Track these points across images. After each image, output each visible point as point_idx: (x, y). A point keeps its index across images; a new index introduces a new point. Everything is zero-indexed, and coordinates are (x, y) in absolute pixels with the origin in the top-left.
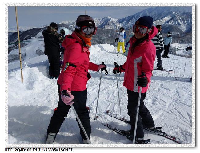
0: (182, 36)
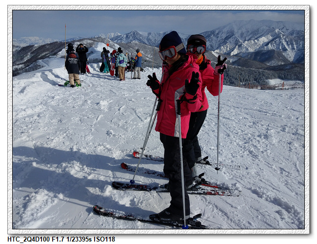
0: (288, 67)
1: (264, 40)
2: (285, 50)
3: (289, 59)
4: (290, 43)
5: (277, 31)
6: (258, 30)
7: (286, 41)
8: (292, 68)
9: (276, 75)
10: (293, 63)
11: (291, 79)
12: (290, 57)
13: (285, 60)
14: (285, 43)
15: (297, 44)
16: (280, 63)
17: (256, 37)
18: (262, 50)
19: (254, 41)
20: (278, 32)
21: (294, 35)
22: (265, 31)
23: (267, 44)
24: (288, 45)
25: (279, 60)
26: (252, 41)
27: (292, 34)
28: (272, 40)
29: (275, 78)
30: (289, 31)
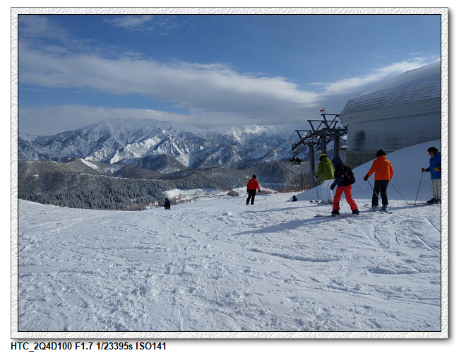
1: (150, 142)
2: (178, 154)
3: (184, 165)
4: (181, 146)
5: (164, 132)
6: (141, 131)
7: (176, 143)
8: (189, 174)
9: (174, 185)
10: (189, 169)
11: (191, 188)
12: (185, 162)
13: (180, 165)
14: (176, 146)
15: (189, 147)
16: (175, 170)
17: (140, 139)
18: (151, 156)
19: (139, 144)
20: (166, 133)
21: (184, 137)
22: (150, 131)
23: (156, 148)
24: (180, 148)
25: (173, 167)
26: (137, 144)
27: (181, 136)
28: (161, 143)
29: (173, 188)
30: (178, 132)
